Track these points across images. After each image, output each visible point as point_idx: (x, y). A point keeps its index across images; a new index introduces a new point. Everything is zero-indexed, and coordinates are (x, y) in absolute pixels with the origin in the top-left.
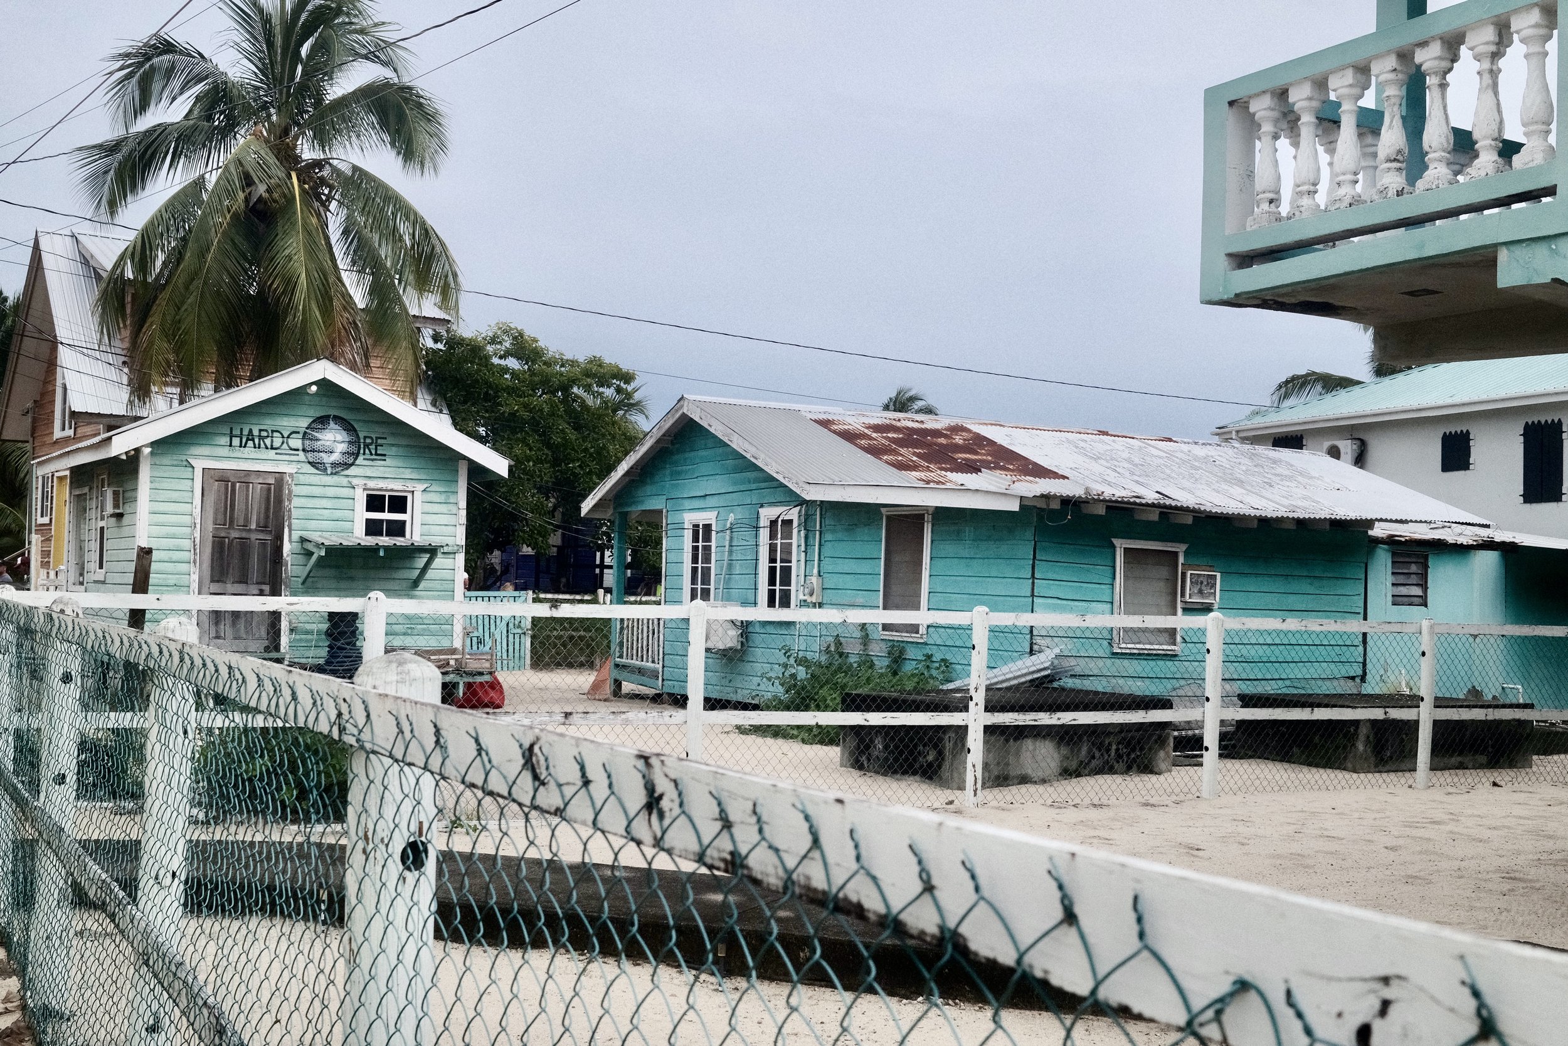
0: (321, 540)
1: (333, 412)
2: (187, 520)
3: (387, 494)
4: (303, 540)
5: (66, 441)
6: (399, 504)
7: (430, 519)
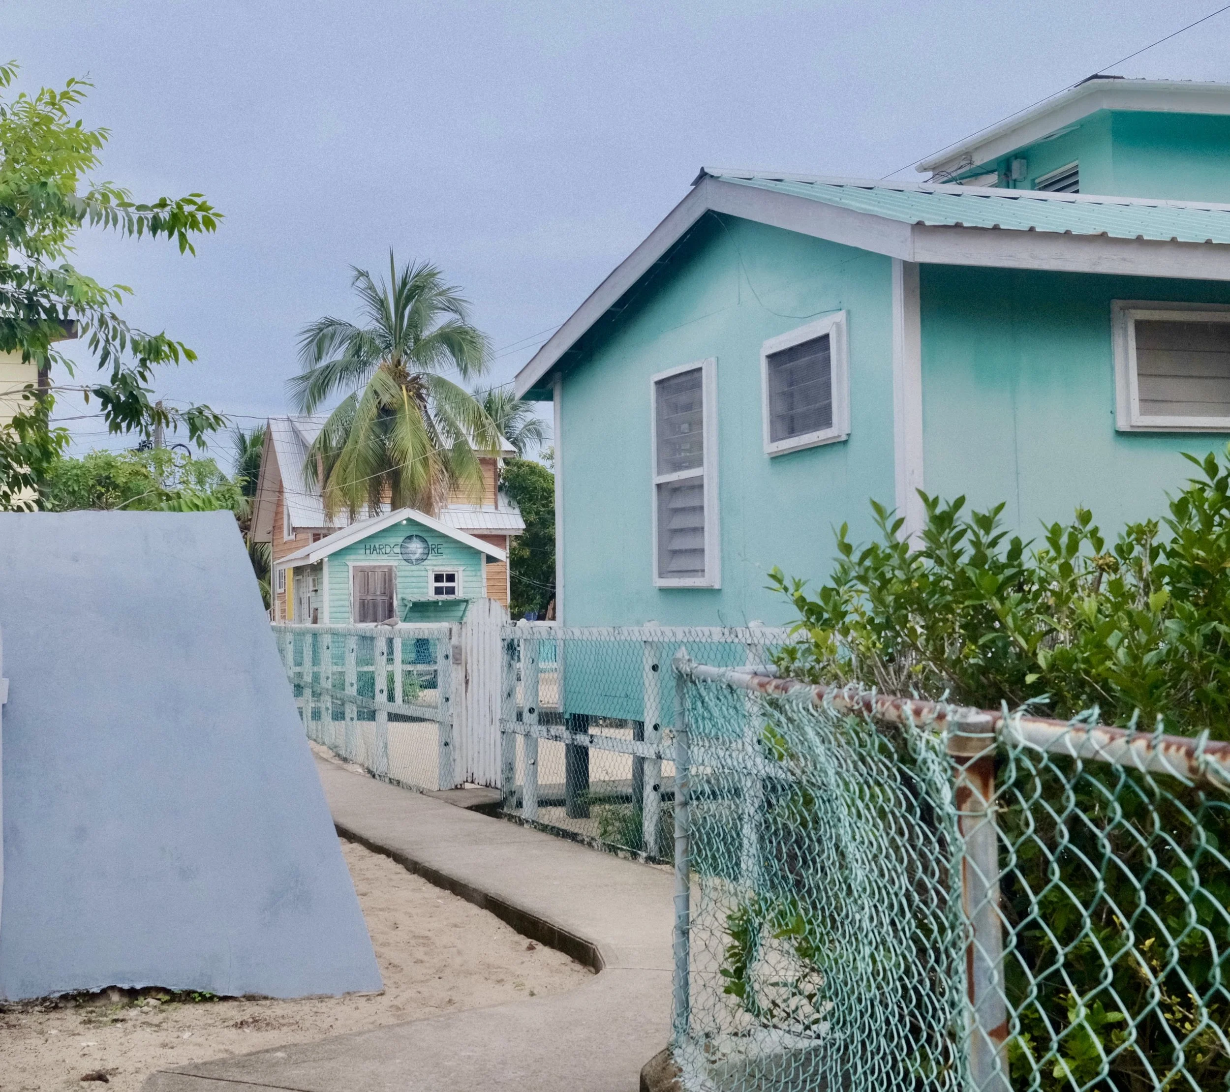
0: (410, 598)
1: (415, 533)
2: (346, 591)
3: (445, 574)
4: (403, 599)
5: (291, 541)
6: (451, 578)
7: (467, 585)
